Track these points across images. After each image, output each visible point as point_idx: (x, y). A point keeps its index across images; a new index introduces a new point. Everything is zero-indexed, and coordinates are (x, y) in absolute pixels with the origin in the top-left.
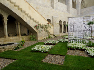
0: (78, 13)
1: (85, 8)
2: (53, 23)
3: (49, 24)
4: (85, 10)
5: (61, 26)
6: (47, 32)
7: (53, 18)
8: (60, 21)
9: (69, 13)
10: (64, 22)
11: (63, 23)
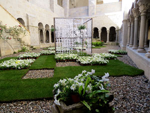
0: (65, 14)
1: (75, 7)
2: (28, 26)
3: (22, 27)
4: (74, 10)
5: (41, 31)
6: (19, 40)
7: (27, 18)
8: (40, 24)
9: (53, 12)
10: (47, 26)
11: (44, 28)
